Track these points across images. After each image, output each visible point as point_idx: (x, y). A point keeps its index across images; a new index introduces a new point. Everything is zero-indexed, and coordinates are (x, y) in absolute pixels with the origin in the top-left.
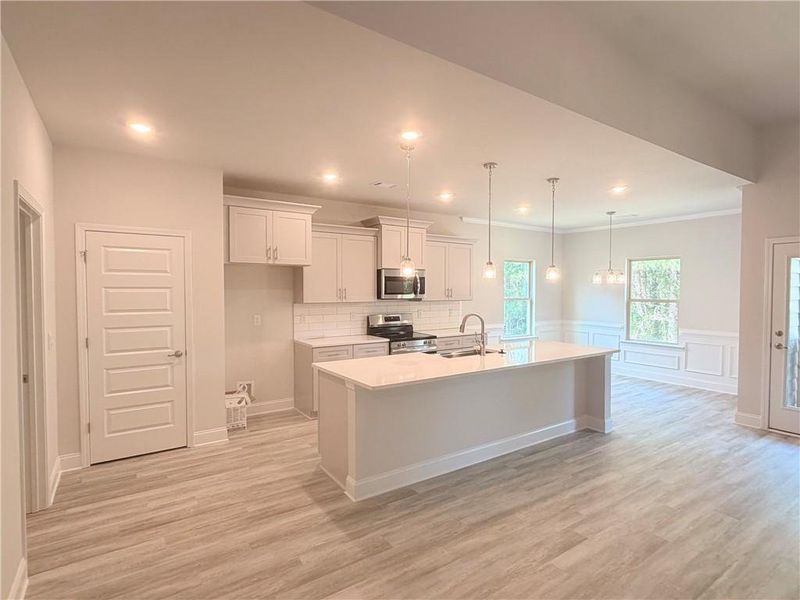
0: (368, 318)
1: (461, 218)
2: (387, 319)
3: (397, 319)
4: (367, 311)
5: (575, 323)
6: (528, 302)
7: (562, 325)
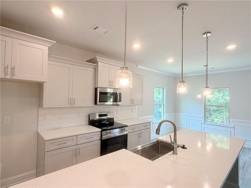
0: (89, 115)
1: (137, 66)
2: (100, 116)
3: (106, 115)
4: (89, 111)
5: (180, 114)
6: (162, 105)
7: (175, 115)
